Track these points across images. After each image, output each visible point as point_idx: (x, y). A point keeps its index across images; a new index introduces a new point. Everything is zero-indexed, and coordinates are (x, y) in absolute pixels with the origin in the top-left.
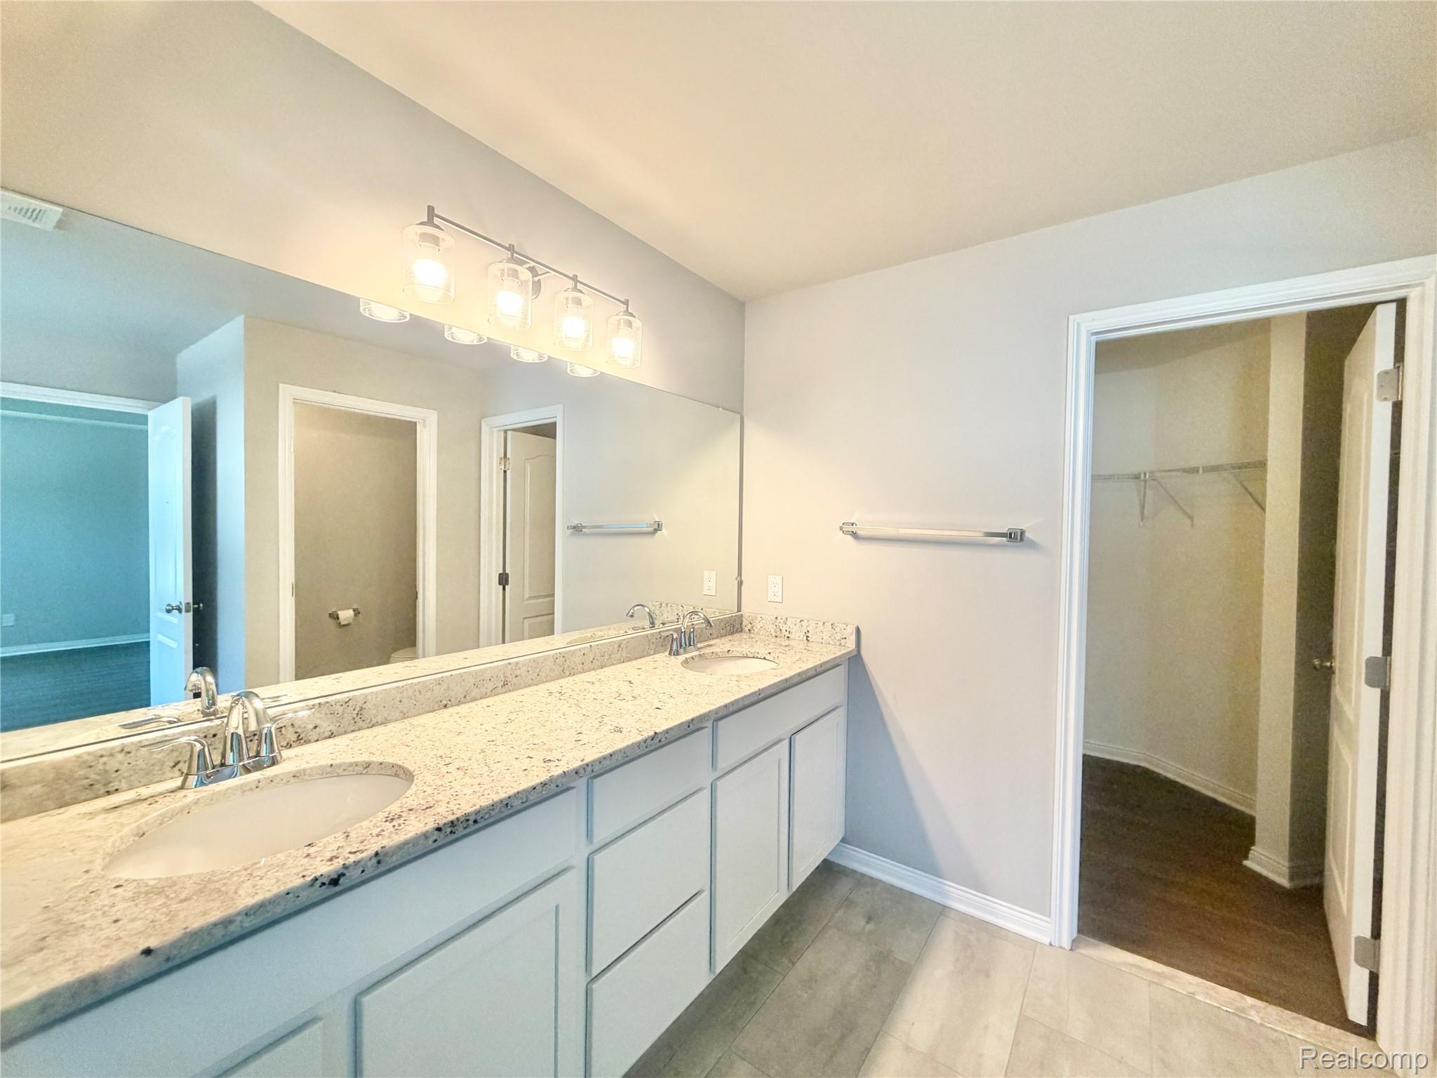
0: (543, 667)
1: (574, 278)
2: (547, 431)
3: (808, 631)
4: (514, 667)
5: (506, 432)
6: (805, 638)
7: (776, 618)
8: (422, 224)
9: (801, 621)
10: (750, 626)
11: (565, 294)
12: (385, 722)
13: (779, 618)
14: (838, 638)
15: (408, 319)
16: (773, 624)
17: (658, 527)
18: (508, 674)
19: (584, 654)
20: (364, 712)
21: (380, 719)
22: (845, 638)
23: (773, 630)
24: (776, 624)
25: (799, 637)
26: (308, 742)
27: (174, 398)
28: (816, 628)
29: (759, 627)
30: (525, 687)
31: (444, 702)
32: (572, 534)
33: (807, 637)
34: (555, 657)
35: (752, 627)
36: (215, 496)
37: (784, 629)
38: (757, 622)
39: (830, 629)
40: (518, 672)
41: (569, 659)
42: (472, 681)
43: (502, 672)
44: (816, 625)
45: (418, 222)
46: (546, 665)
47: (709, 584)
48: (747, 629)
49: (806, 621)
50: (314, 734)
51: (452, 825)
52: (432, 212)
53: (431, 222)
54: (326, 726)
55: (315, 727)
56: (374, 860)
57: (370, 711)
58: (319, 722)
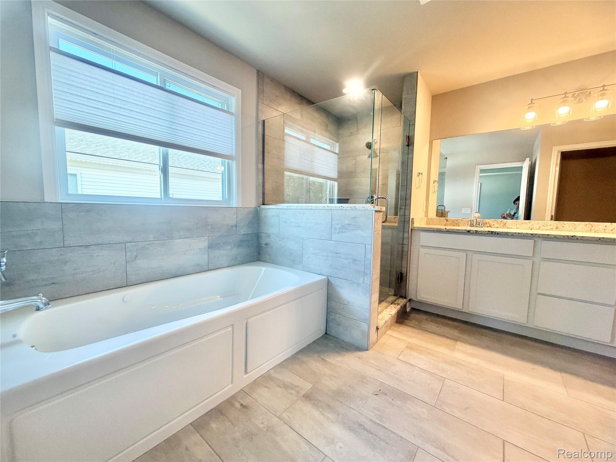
1: (604, 86)
8: (529, 104)
21: (510, 227)
31: (531, 228)
40: (564, 226)
50: (493, 226)
51: (492, 232)
52: (532, 100)
53: (532, 103)
54: (496, 225)
55: (494, 225)
56: (475, 231)
57: (507, 225)
58: (494, 224)
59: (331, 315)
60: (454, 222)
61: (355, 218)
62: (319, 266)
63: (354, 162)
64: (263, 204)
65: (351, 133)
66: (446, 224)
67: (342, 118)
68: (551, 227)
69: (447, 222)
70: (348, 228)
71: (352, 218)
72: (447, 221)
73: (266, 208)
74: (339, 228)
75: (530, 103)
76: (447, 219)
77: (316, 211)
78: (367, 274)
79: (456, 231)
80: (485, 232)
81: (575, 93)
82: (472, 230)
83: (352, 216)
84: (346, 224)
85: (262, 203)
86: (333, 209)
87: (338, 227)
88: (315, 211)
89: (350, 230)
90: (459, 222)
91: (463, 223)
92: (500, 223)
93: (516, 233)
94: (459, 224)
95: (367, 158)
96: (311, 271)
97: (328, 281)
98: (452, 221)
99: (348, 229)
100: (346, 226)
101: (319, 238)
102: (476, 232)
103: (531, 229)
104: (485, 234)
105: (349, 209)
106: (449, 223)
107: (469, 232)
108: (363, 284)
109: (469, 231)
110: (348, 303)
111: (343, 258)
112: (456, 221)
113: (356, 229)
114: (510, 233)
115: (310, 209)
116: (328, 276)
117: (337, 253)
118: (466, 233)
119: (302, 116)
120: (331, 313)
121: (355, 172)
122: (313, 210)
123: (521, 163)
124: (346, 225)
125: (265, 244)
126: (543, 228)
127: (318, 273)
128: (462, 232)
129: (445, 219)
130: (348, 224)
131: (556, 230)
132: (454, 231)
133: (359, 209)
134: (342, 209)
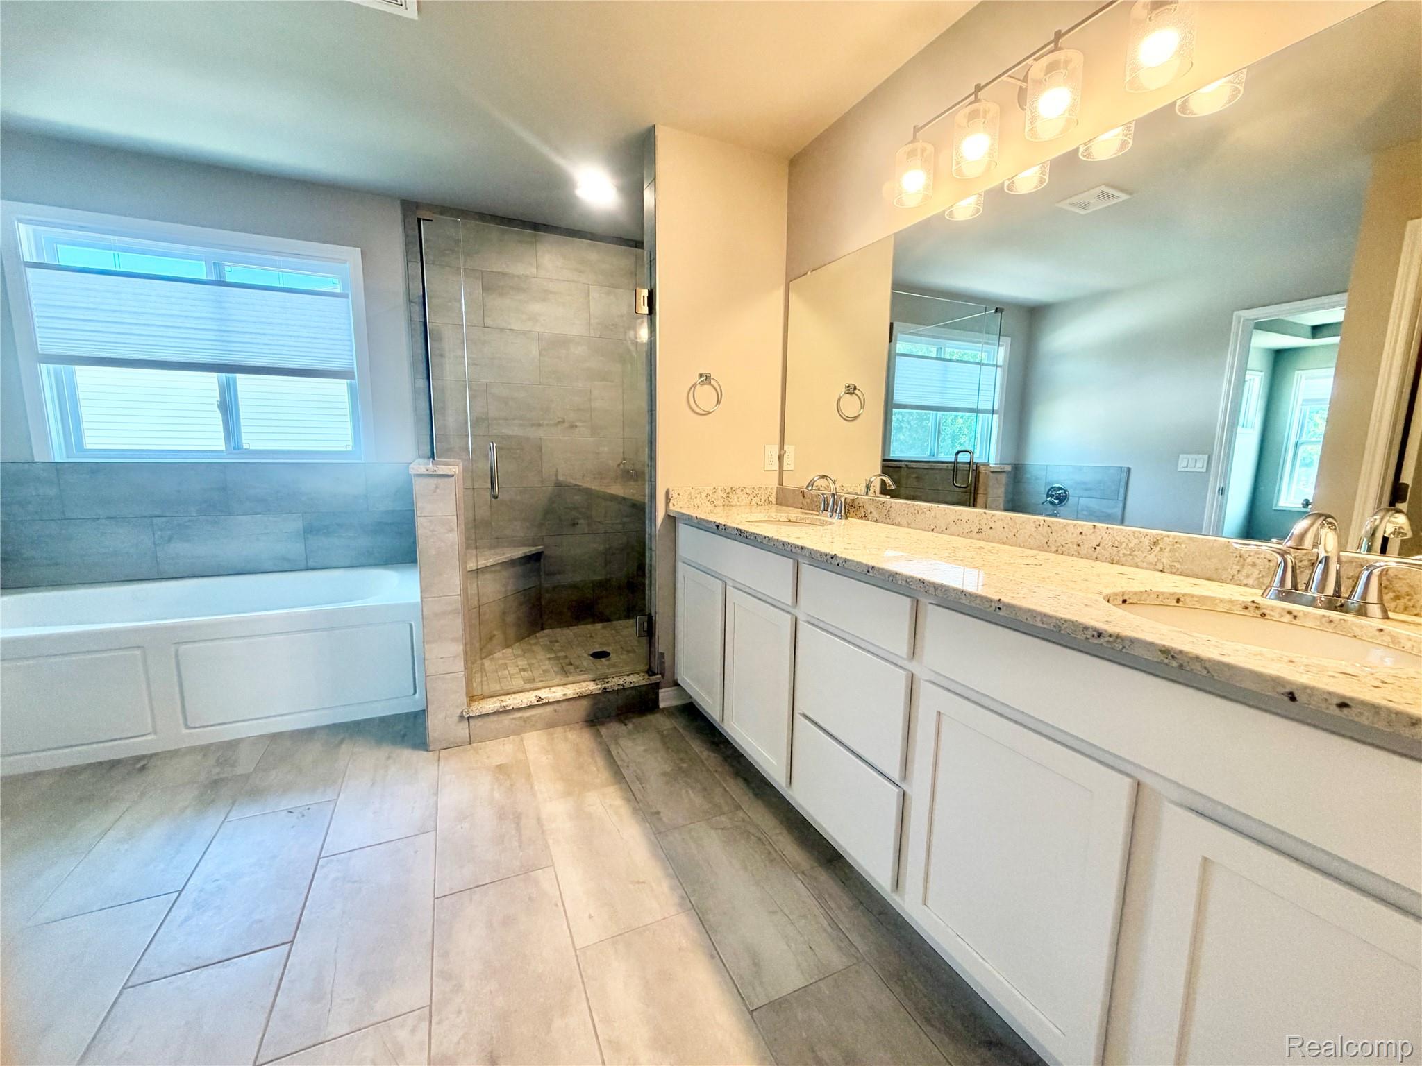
0: (1021, 529)
4: (989, 518)
12: (899, 525)
18: (983, 522)
19: (1081, 533)
26: (868, 519)
30: (998, 542)
34: (1038, 523)
41: (1057, 532)
42: (953, 517)
43: (978, 519)
45: (907, 142)
46: (1025, 528)
52: (915, 130)
66: (802, 504)
72: (803, 497)
75: (912, 139)
80: (733, 530)
109: (718, 527)
126: (953, 528)
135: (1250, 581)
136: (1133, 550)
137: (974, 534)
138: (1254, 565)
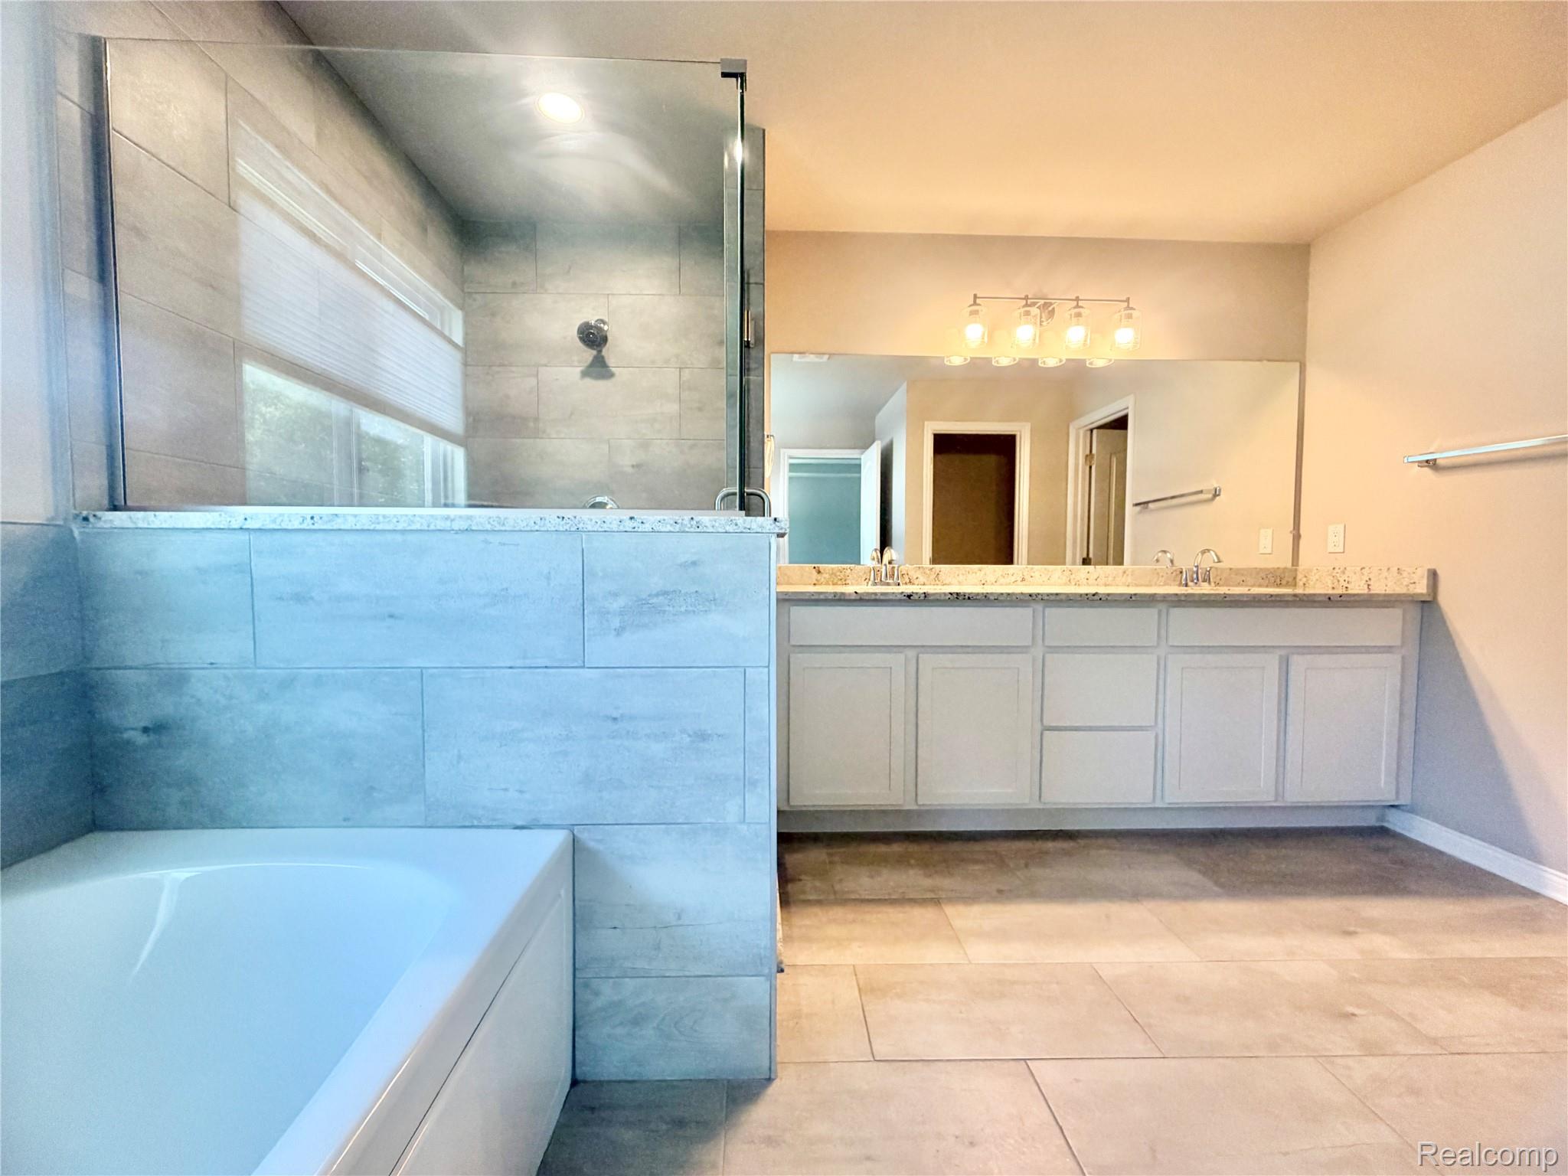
1: (1077, 299)
2: (1121, 423)
3: (1370, 579)
5: (1092, 430)
6: (1366, 586)
7: (1334, 569)
8: (971, 306)
9: (1362, 569)
10: (1305, 579)
11: (1070, 312)
13: (1337, 568)
14: (1405, 583)
15: (969, 360)
16: (1330, 575)
17: (1216, 494)
19: (1088, 572)
20: (940, 576)
21: (947, 582)
22: (1414, 583)
23: (1329, 582)
24: (1334, 574)
25: (1359, 586)
27: (873, 442)
28: (1380, 574)
29: (1314, 580)
31: (983, 582)
32: (1140, 512)
33: (1369, 585)
35: (1307, 580)
36: (891, 499)
37: (1342, 580)
38: (1313, 574)
39: (1395, 574)
40: (1033, 574)
44: (1379, 572)
47: (1265, 542)
48: (1301, 583)
49: (1367, 568)
50: (916, 582)
51: (957, 594)
52: (975, 297)
53: (975, 303)
54: (922, 579)
55: (917, 578)
56: (923, 595)
57: (942, 577)
58: (919, 576)
59: (597, 994)
60: (836, 576)
61: (694, 563)
62: (521, 792)
63: (533, 381)
64: (114, 508)
65: (514, 284)
66: (817, 580)
67: (474, 222)
68: (1013, 579)
69: (819, 577)
70: (667, 608)
71: (684, 566)
72: (819, 572)
73: (141, 525)
74: (621, 613)
75: (972, 303)
76: (818, 567)
77: (495, 539)
78: (754, 784)
79: (882, 598)
80: (943, 596)
81: (1038, 302)
82: (917, 593)
83: (682, 559)
84: (654, 592)
85: (106, 502)
86: (590, 528)
87: (616, 605)
88: (490, 537)
89: (675, 615)
90: (847, 574)
91: (855, 576)
92: (928, 572)
93: (1002, 594)
94: (845, 580)
95: (578, 375)
96: (479, 819)
97: (575, 846)
98: (831, 572)
99: (664, 612)
100: (654, 600)
101: (519, 663)
102: (925, 597)
103: (984, 584)
104: (944, 600)
105: (669, 528)
106: (825, 578)
107: (910, 598)
108: (744, 827)
109: (909, 596)
110: (679, 918)
111: (648, 736)
112: (838, 574)
113: (701, 607)
114: (992, 594)
115: (458, 532)
116: (571, 828)
117: (615, 719)
118: (904, 600)
119: (319, 135)
120: (595, 983)
121: (536, 419)
122: (481, 537)
123: (857, 451)
124: (657, 595)
125: (146, 730)
126: (1002, 580)
127: (520, 823)
128: (894, 598)
129: (814, 568)
130: (665, 593)
131: (1021, 583)
132: (877, 597)
133: (711, 530)
134: (634, 530)
135: (1162, 584)
136: (1115, 577)
137: (1019, 582)
138: (1162, 576)
